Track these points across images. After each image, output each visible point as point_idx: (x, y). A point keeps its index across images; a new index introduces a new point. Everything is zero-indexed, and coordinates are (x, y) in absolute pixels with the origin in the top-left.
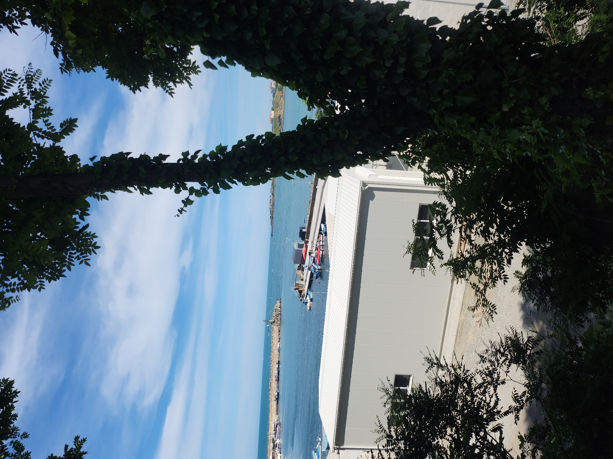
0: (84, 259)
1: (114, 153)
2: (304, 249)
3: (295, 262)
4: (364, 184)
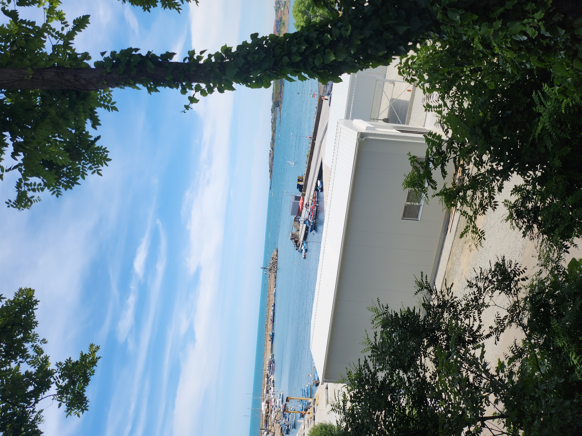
0: (96, 169)
1: (123, 49)
2: (301, 201)
3: (292, 214)
4: (362, 136)
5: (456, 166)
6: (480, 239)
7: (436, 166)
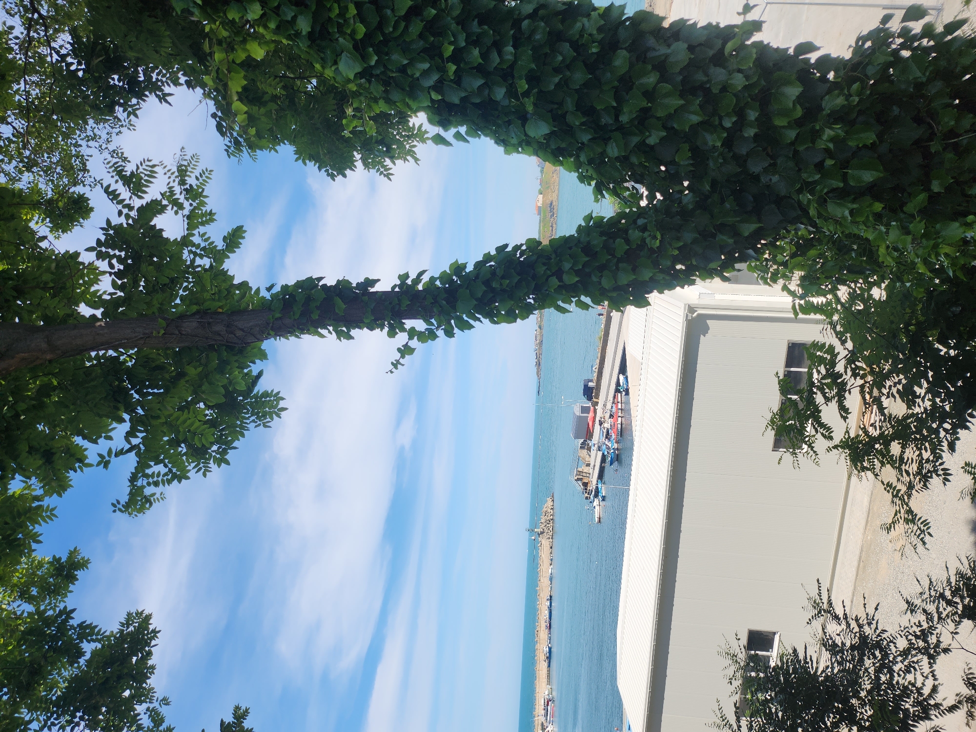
1: (300, 279)
2: (591, 415)
3: (577, 437)
4: (691, 309)
5: (864, 398)
6: (922, 536)
7: (828, 400)
